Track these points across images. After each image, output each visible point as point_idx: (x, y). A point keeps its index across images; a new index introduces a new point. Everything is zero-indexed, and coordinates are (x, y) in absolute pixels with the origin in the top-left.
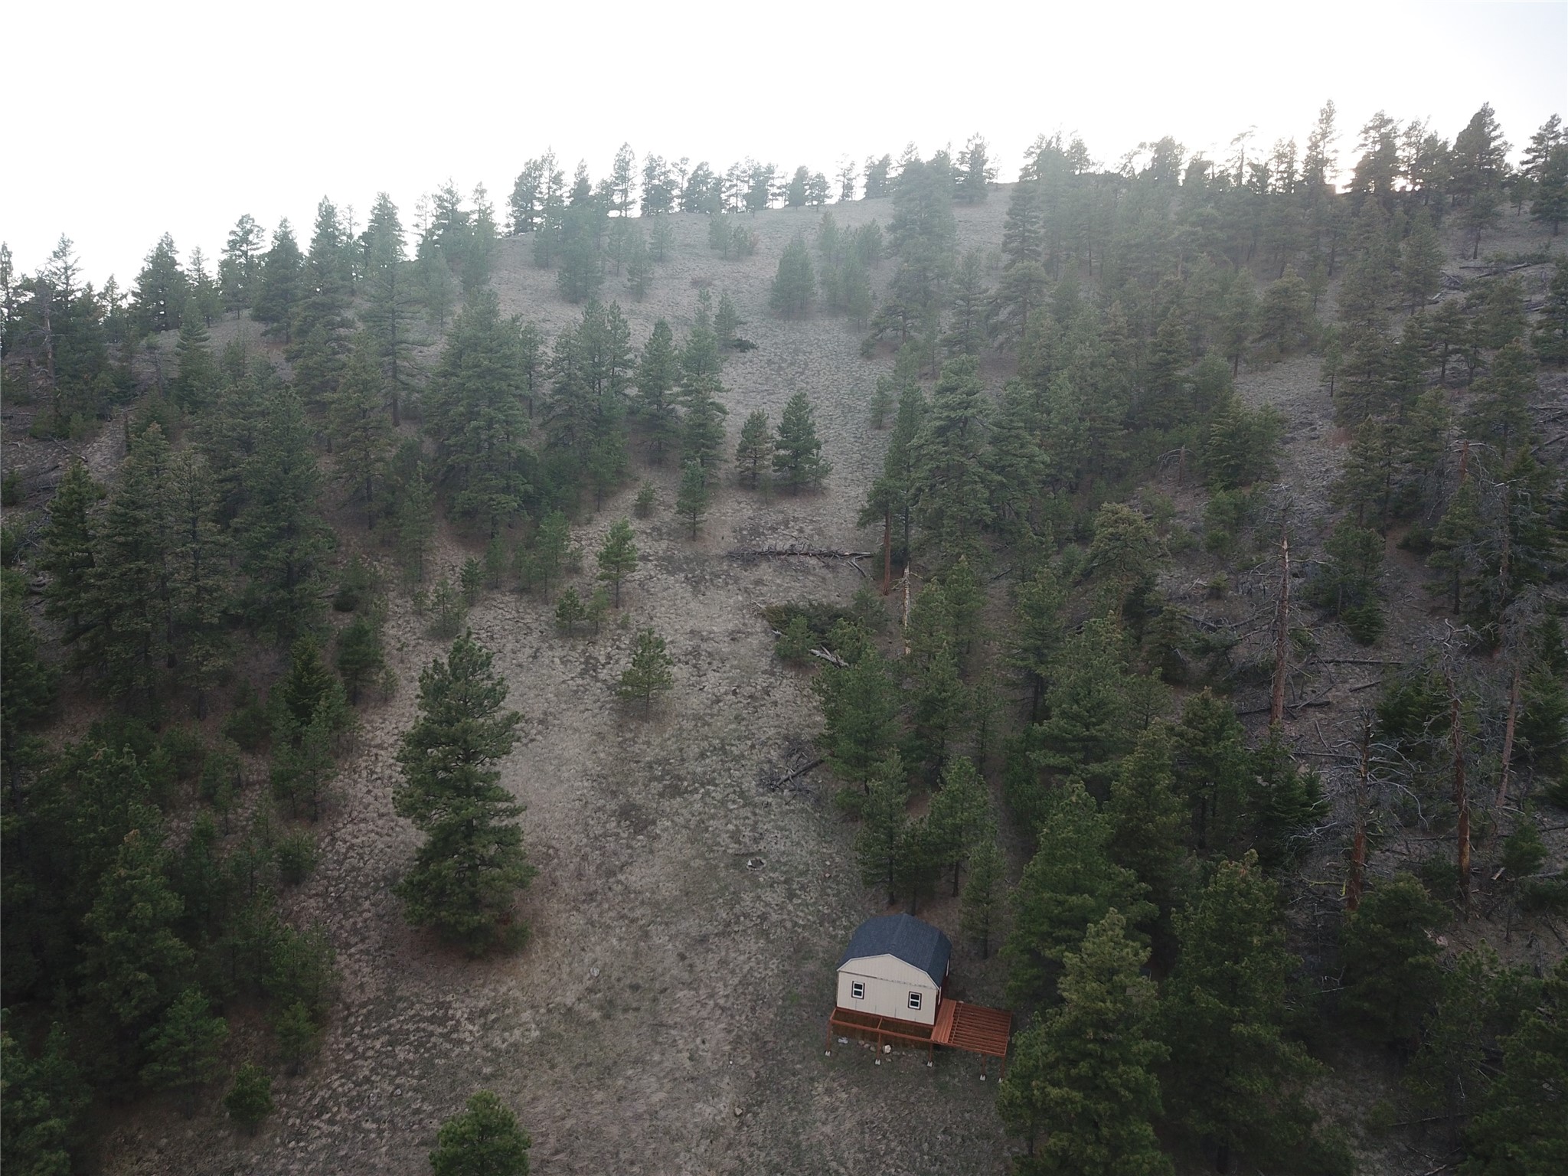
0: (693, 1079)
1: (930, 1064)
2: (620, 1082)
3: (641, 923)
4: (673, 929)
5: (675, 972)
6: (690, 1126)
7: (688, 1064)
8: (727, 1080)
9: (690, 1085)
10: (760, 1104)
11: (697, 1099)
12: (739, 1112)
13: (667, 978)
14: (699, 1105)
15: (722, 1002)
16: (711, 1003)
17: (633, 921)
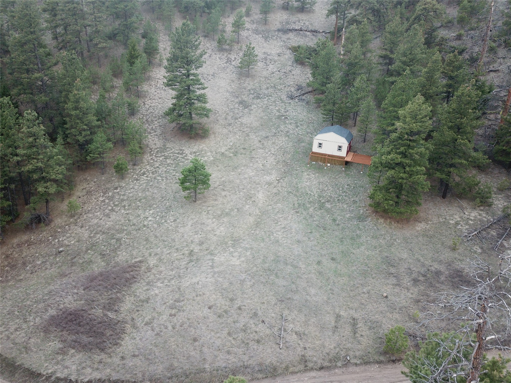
0: (263, 170)
1: (343, 169)
2: (240, 170)
3: (246, 132)
4: (257, 134)
5: (257, 145)
6: (262, 181)
7: (262, 167)
8: (274, 171)
9: (262, 172)
10: (285, 177)
11: (265, 175)
12: (278, 179)
13: (255, 146)
14: (265, 176)
15: (273, 152)
16: (270, 153)
17: (243, 132)
